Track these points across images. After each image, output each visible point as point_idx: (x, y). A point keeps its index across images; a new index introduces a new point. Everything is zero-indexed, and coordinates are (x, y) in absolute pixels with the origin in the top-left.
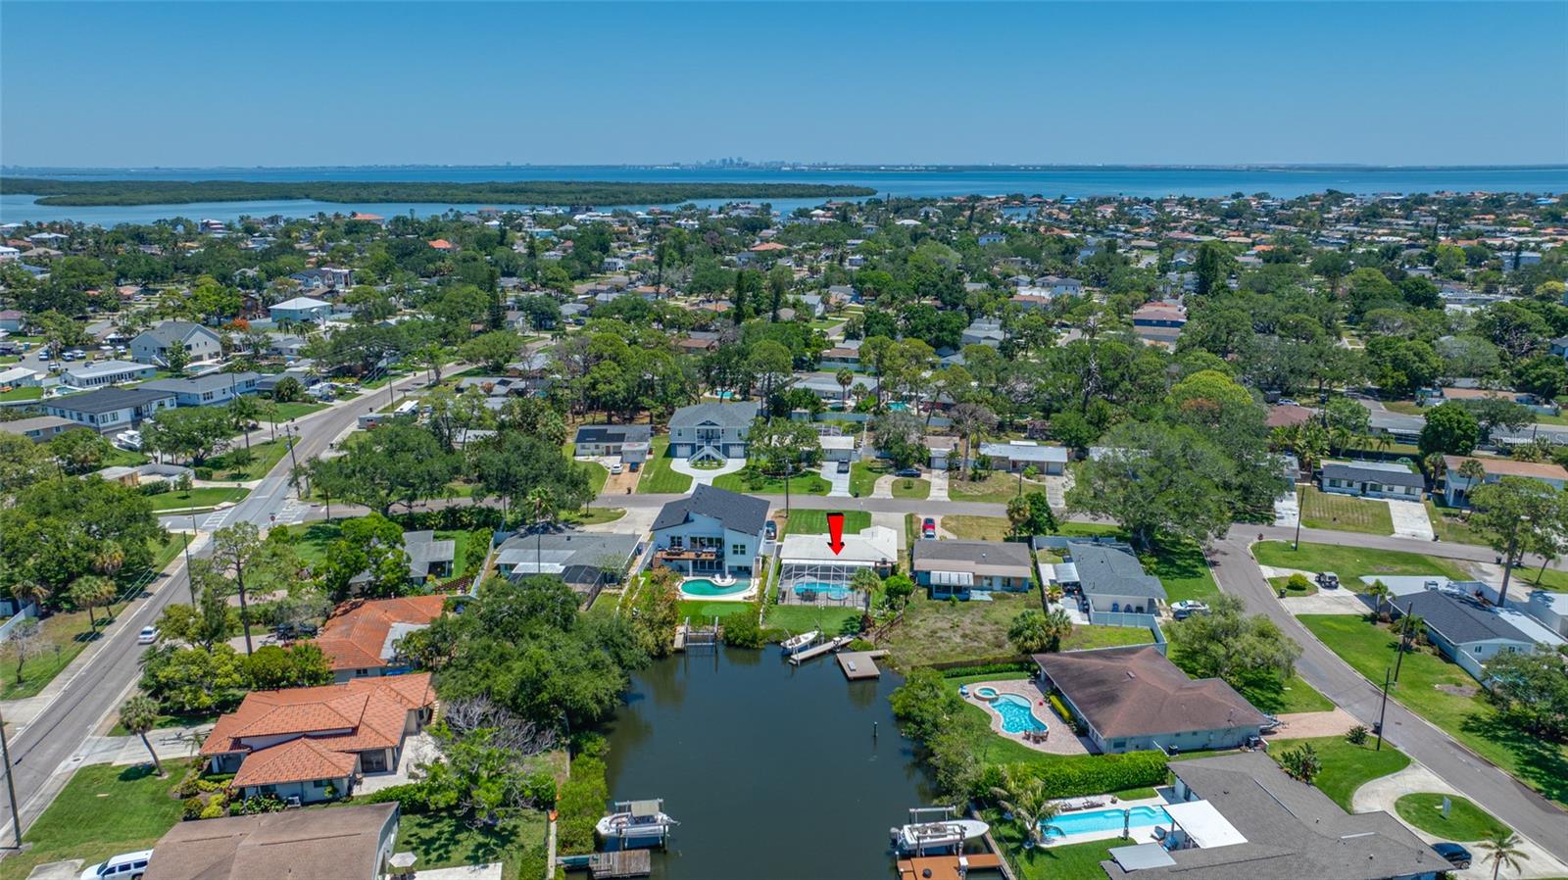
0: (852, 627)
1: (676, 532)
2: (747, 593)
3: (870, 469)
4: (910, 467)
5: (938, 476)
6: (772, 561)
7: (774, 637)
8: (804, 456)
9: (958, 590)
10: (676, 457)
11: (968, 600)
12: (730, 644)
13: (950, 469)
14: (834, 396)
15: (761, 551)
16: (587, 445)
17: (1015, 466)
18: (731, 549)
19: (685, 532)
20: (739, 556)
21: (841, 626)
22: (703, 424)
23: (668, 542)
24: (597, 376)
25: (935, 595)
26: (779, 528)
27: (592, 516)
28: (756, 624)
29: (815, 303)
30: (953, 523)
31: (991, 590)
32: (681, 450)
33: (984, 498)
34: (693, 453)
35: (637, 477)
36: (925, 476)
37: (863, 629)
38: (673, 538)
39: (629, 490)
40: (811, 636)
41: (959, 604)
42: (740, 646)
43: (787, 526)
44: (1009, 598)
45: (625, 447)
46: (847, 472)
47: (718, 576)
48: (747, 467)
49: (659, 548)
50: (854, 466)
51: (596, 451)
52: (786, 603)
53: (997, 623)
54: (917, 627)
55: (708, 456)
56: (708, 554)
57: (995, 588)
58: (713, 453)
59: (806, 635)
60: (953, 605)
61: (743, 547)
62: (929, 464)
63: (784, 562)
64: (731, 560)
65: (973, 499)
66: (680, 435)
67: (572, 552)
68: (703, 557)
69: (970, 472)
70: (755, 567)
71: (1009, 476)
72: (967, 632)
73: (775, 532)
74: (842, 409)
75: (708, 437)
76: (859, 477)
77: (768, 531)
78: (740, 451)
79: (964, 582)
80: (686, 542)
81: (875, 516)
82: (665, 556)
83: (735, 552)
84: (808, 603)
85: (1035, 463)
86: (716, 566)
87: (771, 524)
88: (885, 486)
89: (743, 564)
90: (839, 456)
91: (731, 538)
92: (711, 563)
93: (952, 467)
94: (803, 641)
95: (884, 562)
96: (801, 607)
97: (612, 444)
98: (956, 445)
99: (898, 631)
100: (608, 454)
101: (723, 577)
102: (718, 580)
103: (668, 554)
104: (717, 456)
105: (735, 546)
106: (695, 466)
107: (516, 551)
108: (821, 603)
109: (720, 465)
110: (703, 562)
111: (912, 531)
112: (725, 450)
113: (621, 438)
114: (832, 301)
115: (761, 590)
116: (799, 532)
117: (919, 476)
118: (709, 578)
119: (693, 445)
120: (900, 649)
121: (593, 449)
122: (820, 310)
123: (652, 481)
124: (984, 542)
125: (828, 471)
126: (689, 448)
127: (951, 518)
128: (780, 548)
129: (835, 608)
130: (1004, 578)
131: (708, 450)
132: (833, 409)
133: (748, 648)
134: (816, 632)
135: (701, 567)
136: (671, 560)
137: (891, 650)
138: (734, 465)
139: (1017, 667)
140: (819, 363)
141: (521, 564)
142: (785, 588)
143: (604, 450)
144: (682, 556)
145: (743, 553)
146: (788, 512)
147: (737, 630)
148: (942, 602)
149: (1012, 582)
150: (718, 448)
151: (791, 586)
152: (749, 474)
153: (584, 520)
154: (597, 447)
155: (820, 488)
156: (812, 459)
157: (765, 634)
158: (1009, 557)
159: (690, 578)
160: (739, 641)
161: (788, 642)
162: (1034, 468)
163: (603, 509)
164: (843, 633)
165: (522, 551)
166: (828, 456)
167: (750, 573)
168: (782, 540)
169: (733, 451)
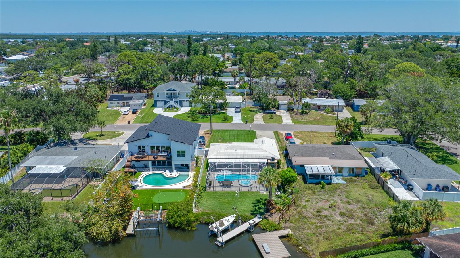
0: (260, 208)
1: (142, 143)
2: (186, 183)
3: (251, 111)
4: (270, 109)
5: (284, 113)
6: (202, 159)
7: (204, 219)
8: (218, 106)
9: (323, 177)
10: (157, 107)
11: (330, 184)
12: (171, 227)
13: (288, 110)
14: (230, 83)
15: (196, 154)
16: (113, 102)
17: (319, 108)
18: (176, 154)
19: (147, 143)
20: (181, 158)
21: (251, 208)
22: (169, 90)
23: (136, 150)
24: (121, 71)
25: (308, 180)
26: (207, 140)
27: (103, 135)
28: (190, 211)
29: (220, 57)
30: (300, 135)
31: (342, 176)
32: (159, 104)
33: (310, 122)
34: (165, 104)
35: (135, 116)
36: (278, 113)
37: (268, 211)
38: (140, 147)
39: (129, 122)
40: (231, 219)
41: (327, 187)
42: (178, 228)
43: (211, 139)
44: (356, 181)
45: (131, 102)
46: (239, 112)
47: (167, 171)
48: (191, 111)
49: (131, 154)
50: (243, 109)
51: (118, 105)
52: (212, 189)
53: (358, 202)
54: (305, 207)
55: (172, 106)
56: (161, 157)
57: (344, 174)
58: (174, 104)
59: (227, 218)
60: (323, 188)
61: (183, 152)
62: (278, 108)
63: (210, 161)
64: (176, 161)
65: (305, 123)
66: (158, 96)
67: (75, 157)
68: (158, 159)
69: (300, 111)
70: (191, 164)
71: (317, 112)
72: (343, 210)
73: (204, 142)
74: (234, 88)
75: (172, 97)
76: (246, 114)
77: (200, 142)
78: (187, 103)
79: (328, 172)
80: (148, 150)
81: (258, 133)
82: (134, 159)
83: (179, 156)
84: (226, 189)
85: (329, 106)
86: (167, 164)
87: (202, 138)
88: (259, 118)
89: (184, 163)
90: (235, 105)
91: (176, 147)
92: (164, 162)
93: (290, 109)
94: (226, 224)
95: (273, 159)
96: (221, 192)
97: (125, 101)
98: (289, 99)
99: (293, 211)
100: (124, 106)
101: (171, 171)
102: (167, 173)
103: (136, 158)
104: (176, 106)
105: (178, 152)
106: (165, 110)
107: (40, 157)
108: (235, 188)
109: (178, 110)
110: (159, 162)
111: (280, 140)
112: (180, 103)
113: (130, 98)
114: (226, 57)
115: (195, 181)
116: (218, 142)
117: (275, 113)
118: (162, 172)
119: (164, 101)
120: (299, 228)
121: (116, 104)
122: (221, 59)
123: (142, 118)
124: (325, 145)
125: (230, 112)
126: (163, 103)
127: (298, 133)
128: (207, 151)
129: (245, 192)
130: (350, 168)
131: (172, 103)
132: (230, 88)
133: (183, 230)
134: (235, 215)
135: (157, 164)
136: (139, 161)
137: (293, 229)
138: (185, 110)
139: (401, 246)
140: (222, 73)
141: (38, 166)
142: (211, 179)
143: (122, 105)
144: (145, 159)
145: (183, 156)
146: (211, 132)
147: (175, 217)
148: (315, 186)
149: (355, 170)
150: (176, 102)
151: (214, 177)
152: (192, 114)
153: (99, 138)
154: (118, 103)
155: (227, 119)
156: (222, 106)
157: (197, 217)
158: (348, 154)
159: (151, 172)
160: (177, 225)
161: (214, 225)
162: (330, 109)
163: (112, 132)
164: (254, 214)
165: (44, 157)
166: (230, 105)
167: (189, 168)
168: (208, 147)
169: (184, 103)
